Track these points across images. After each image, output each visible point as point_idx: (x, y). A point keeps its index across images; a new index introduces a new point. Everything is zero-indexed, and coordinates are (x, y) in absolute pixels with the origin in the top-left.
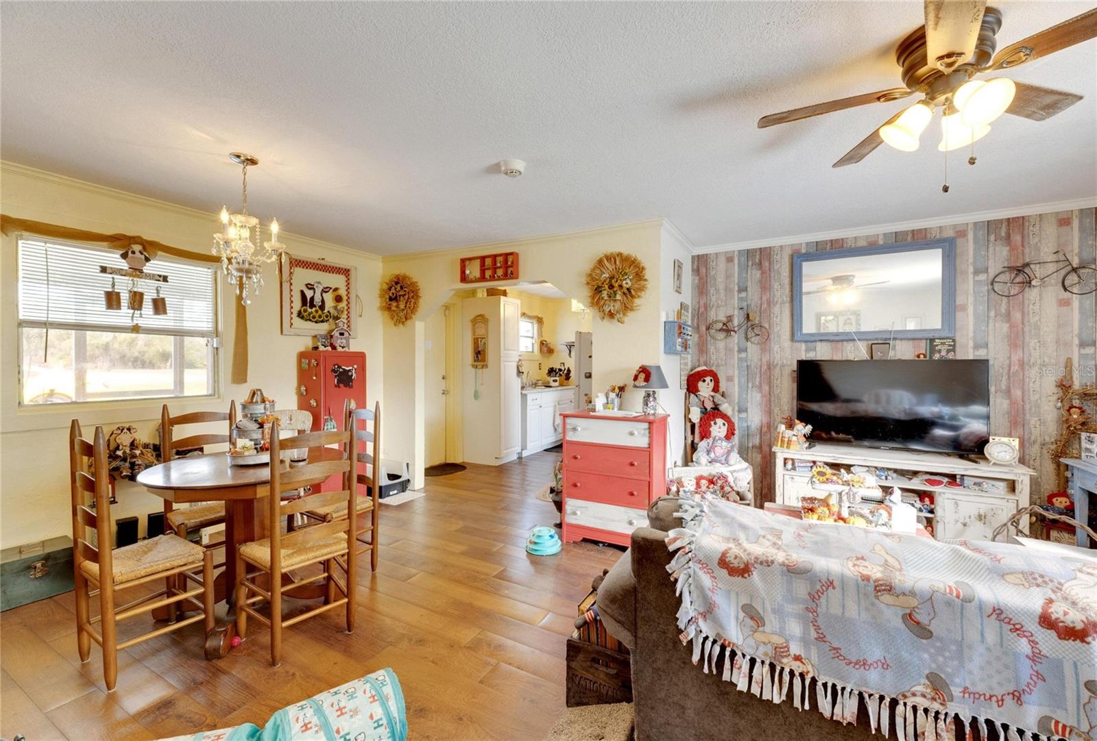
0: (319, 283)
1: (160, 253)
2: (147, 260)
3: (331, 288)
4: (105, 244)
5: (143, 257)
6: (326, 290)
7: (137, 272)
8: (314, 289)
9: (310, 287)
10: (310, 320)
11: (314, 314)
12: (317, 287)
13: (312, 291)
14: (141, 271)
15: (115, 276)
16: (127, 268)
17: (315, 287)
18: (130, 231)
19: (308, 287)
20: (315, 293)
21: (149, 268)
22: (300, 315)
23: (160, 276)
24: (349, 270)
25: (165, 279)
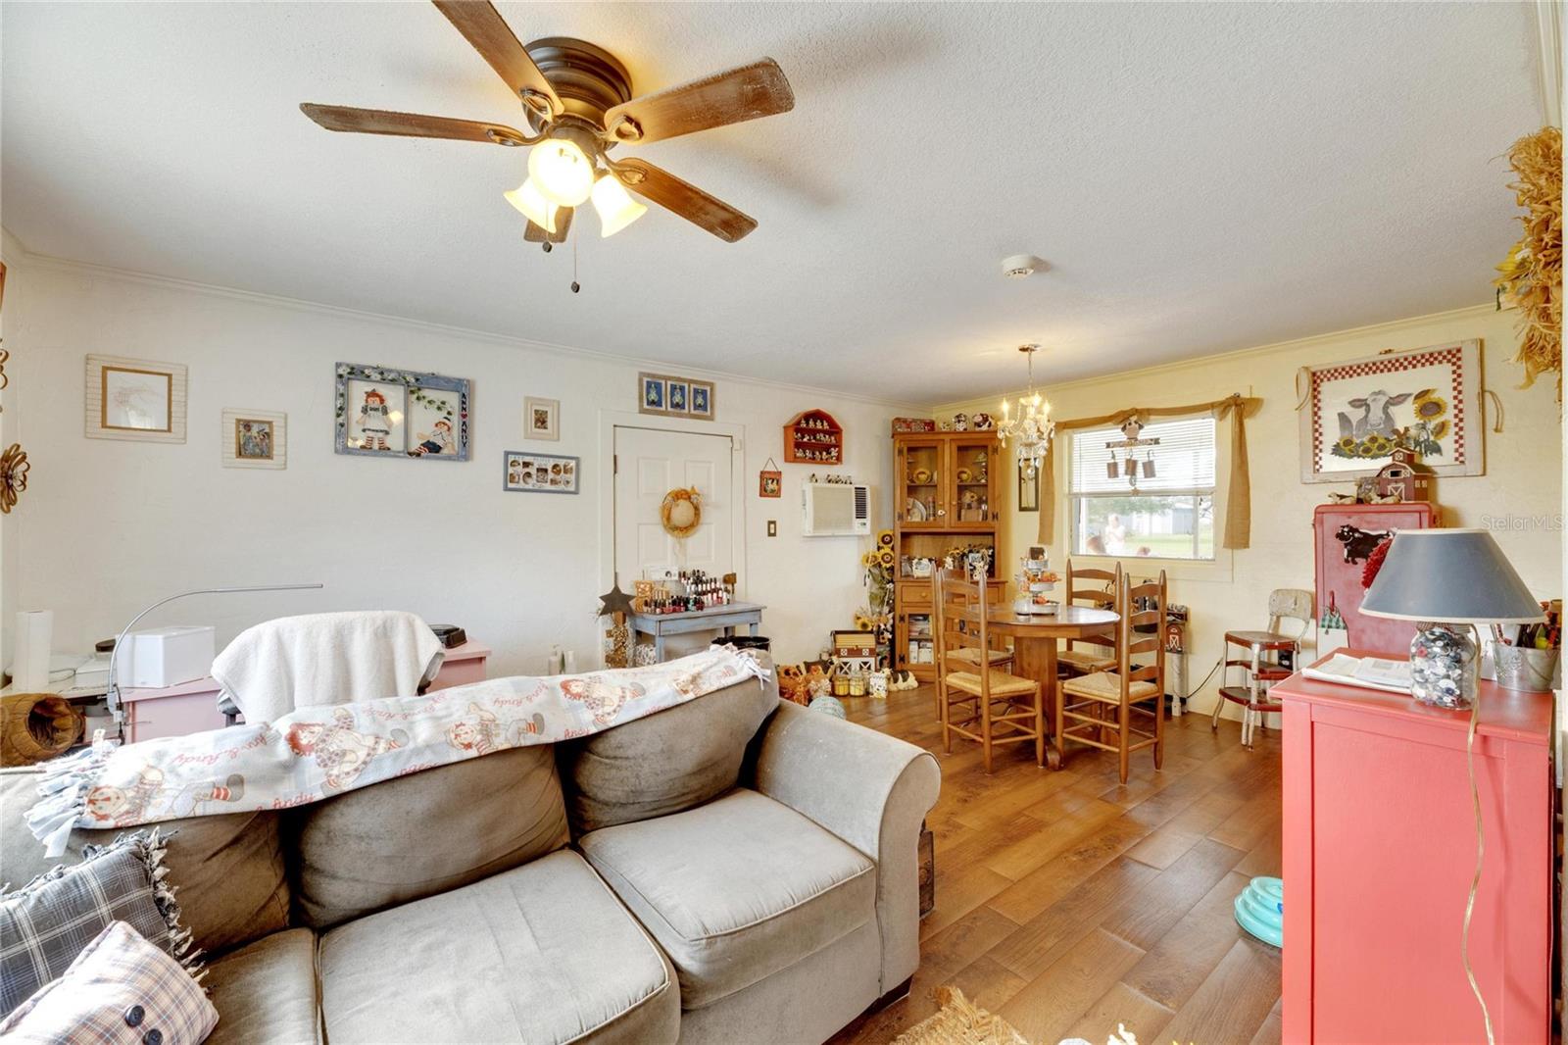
0: (1379, 393)
1: (1152, 417)
2: (1141, 427)
3: (1410, 395)
4: (1110, 423)
5: (1137, 426)
6: (1399, 399)
7: (1133, 441)
8: (1368, 406)
9: (1357, 403)
10: (1359, 456)
11: (1369, 445)
12: (1374, 400)
13: (1362, 412)
14: (1136, 439)
15: (1114, 449)
16: (1125, 439)
17: (1368, 402)
18: (1127, 407)
19: (1353, 406)
20: (1368, 411)
21: (1142, 435)
22: (1337, 450)
23: (1152, 440)
24: (1459, 351)
25: (1157, 441)
